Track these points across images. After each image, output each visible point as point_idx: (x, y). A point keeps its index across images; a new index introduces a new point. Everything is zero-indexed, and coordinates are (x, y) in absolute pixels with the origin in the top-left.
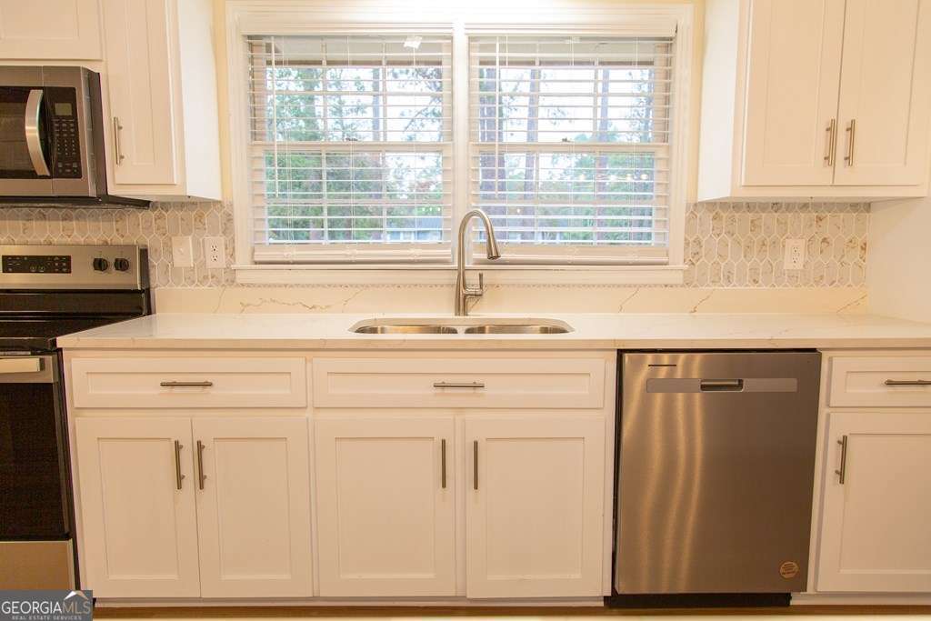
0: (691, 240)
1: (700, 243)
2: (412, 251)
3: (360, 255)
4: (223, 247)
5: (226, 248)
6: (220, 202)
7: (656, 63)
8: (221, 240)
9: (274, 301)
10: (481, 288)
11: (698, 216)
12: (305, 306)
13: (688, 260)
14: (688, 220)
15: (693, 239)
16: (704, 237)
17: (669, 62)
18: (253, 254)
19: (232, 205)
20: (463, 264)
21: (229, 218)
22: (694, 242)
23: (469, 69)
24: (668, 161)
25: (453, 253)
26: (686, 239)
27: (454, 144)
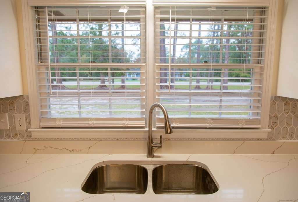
0: (272, 116)
1: (277, 117)
2: (124, 122)
3: (96, 124)
4: (25, 119)
5: (26, 120)
6: (22, 96)
7: (255, 20)
8: (23, 116)
9: (51, 148)
10: (161, 143)
11: (277, 103)
12: (68, 150)
13: (270, 126)
14: (271, 105)
15: (273, 115)
16: (279, 114)
17: (262, 21)
18: (40, 124)
19: (28, 97)
20: (151, 129)
21: (27, 104)
22: (274, 116)
23: (155, 24)
24: (261, 75)
25: (146, 123)
26: (270, 115)
27: (146, 65)
